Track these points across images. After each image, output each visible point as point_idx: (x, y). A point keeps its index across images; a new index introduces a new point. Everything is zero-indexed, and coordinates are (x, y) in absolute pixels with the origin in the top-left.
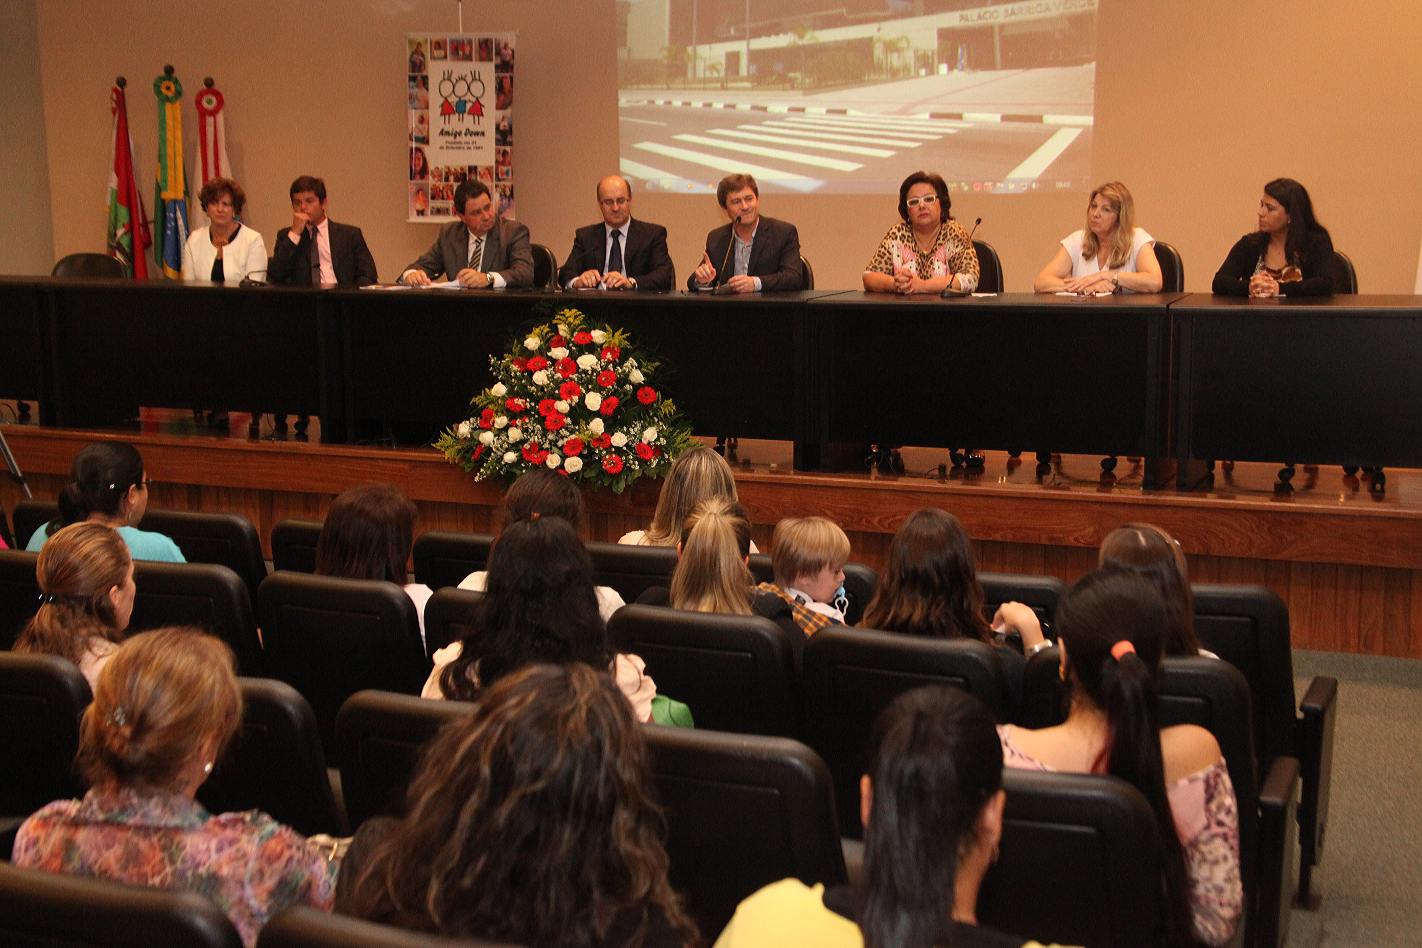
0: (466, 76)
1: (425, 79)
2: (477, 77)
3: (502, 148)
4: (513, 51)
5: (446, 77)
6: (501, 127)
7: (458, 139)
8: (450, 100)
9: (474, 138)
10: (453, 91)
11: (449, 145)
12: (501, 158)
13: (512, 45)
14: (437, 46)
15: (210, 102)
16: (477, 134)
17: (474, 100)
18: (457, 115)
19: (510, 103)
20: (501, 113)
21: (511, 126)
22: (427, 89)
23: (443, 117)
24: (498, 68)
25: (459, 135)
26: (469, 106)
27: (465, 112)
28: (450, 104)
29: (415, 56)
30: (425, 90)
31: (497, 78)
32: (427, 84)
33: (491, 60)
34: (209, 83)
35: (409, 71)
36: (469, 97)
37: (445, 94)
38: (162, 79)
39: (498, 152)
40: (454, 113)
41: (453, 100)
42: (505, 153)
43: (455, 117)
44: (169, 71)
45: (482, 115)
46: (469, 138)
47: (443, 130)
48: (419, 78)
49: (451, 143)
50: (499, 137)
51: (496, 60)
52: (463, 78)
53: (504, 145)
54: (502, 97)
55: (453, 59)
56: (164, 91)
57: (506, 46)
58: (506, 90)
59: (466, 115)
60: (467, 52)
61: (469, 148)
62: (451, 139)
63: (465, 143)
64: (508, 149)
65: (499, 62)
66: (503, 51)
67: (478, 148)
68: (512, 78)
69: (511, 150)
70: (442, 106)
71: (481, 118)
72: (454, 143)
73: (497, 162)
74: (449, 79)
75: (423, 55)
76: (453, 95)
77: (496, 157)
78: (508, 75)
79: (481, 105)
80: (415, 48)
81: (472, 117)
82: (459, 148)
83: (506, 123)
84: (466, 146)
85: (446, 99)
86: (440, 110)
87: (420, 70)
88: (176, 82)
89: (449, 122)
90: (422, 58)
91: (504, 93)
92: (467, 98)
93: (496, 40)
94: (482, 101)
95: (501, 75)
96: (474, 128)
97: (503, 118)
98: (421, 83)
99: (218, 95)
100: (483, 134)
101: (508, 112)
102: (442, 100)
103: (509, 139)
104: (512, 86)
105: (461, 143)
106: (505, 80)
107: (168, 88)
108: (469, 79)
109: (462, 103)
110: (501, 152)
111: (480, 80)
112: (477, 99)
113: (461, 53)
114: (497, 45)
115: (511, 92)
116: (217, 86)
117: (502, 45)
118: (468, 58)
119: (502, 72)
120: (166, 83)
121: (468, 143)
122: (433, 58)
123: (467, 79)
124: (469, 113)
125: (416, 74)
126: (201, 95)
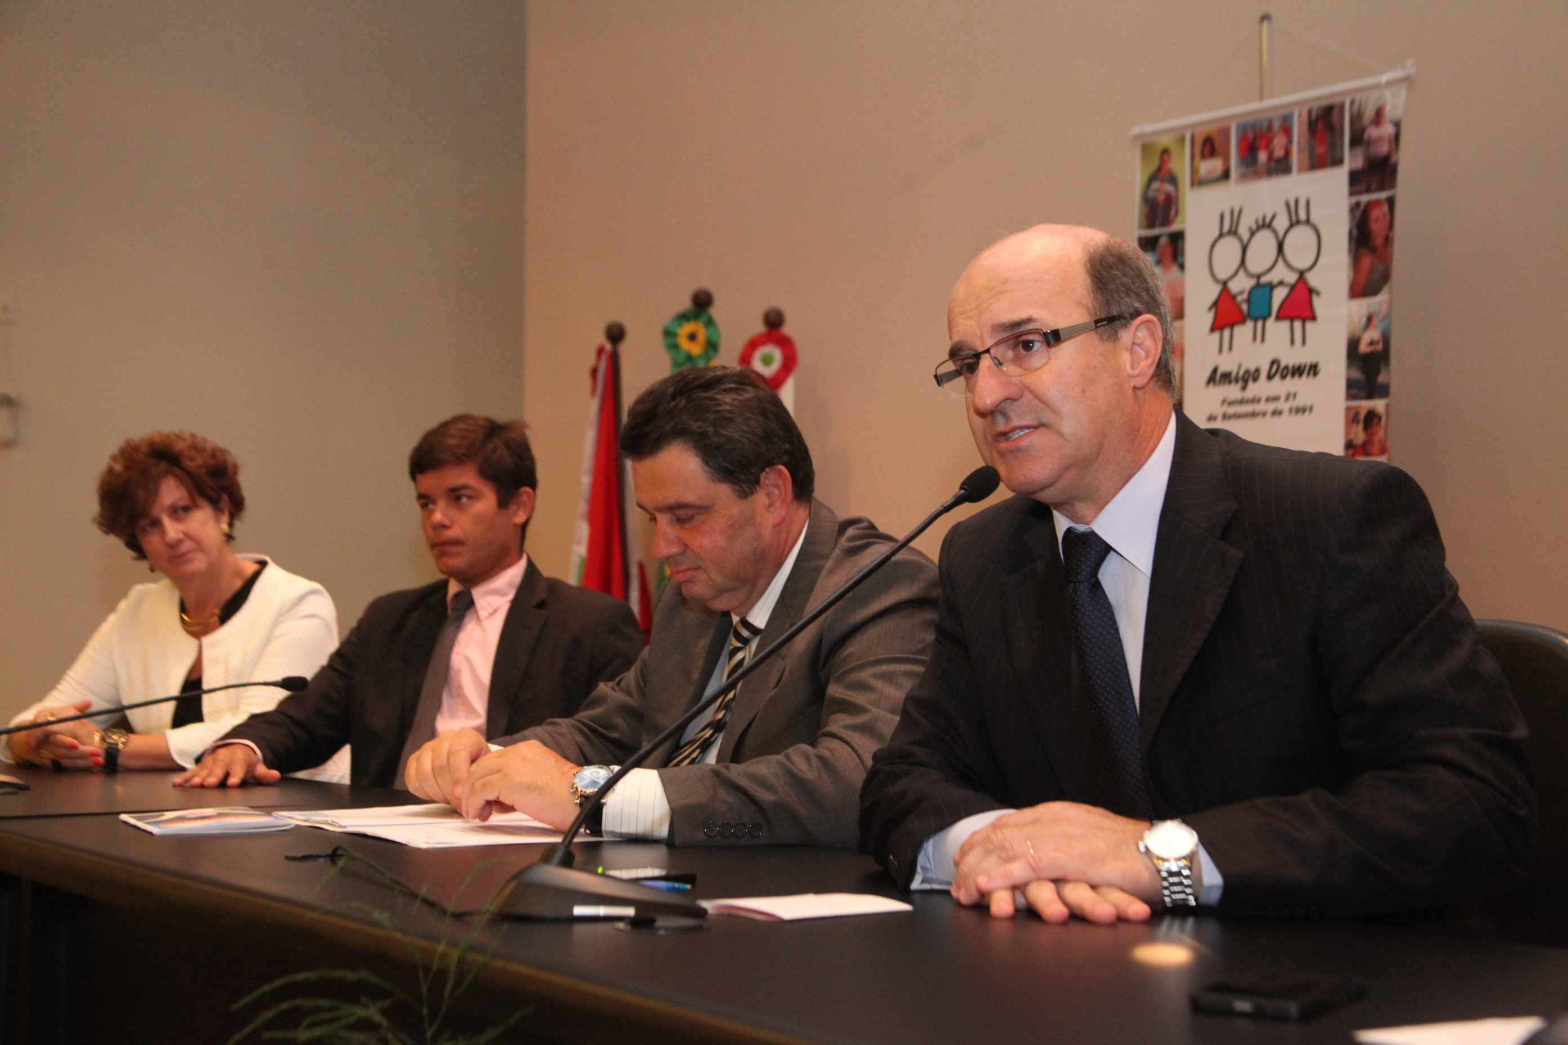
0: (1273, 217)
1: (1177, 239)
2: (1302, 216)
3: (1365, 405)
4: (1397, 125)
5: (1226, 228)
6: (1363, 348)
7: (1254, 389)
8: (1234, 287)
9: (1291, 384)
10: (1243, 262)
11: (1231, 410)
12: (1359, 435)
13: (1395, 105)
14: (1207, 149)
15: (767, 361)
16: (1298, 371)
17: (1292, 278)
18: (1249, 325)
19: (1385, 278)
20: (1363, 306)
21: (1386, 339)
22: (1182, 267)
23: (1216, 335)
24: (1357, 181)
25: (1255, 379)
26: (1279, 295)
27: (1269, 315)
28: (1233, 297)
29: (1156, 185)
30: (1175, 270)
31: (1354, 208)
32: (1182, 253)
33: (1338, 162)
34: (774, 321)
35: (1140, 227)
36: (1282, 274)
37: (1223, 274)
38: (684, 317)
39: (1352, 418)
40: (1243, 321)
41: (1240, 285)
42: (1371, 419)
43: (1243, 332)
44: (702, 302)
45: (1313, 318)
46: (1279, 386)
47: (1215, 370)
48: (1163, 241)
49: (1232, 403)
50: (1357, 374)
51: (1351, 160)
52: (1265, 225)
53: (1370, 396)
54: (1366, 262)
55: (1244, 177)
56: (685, 345)
57: (1378, 117)
58: (1379, 241)
59: (1271, 323)
60: (1279, 153)
61: (1277, 413)
62: (1233, 391)
63: (1268, 400)
64: (1379, 405)
65: (1359, 164)
66: (1373, 132)
67: (1301, 410)
68: (1391, 202)
69: (1387, 407)
70: (1216, 304)
71: (1309, 325)
72: (1242, 402)
73: (1349, 445)
74: (1233, 232)
75: (1173, 180)
76: (1241, 273)
77: (1347, 433)
78: (1383, 195)
79: (1311, 291)
80: (1155, 164)
81: (1285, 325)
82: (1254, 415)
83: (1373, 334)
84: (1271, 407)
85: (1225, 284)
86: (1209, 318)
87: (1166, 222)
88: (710, 323)
89: (1230, 348)
90: (1168, 188)
91: (1373, 250)
92: (1273, 277)
93: (1352, 103)
94: (1313, 279)
95: (1365, 198)
96: (1291, 358)
97: (1370, 319)
98: (1169, 251)
99: (786, 344)
100: (1314, 369)
101: (1379, 301)
102: (1215, 290)
103: (1382, 378)
104: (1391, 226)
105: (1259, 401)
106: (1375, 213)
107: (692, 337)
108: (1281, 223)
109: (1263, 289)
110: (1362, 416)
111: (1308, 222)
112: (1302, 274)
113: (1263, 156)
114: (1356, 118)
115: (1388, 241)
116: (788, 329)
117: (1369, 113)
118: (1281, 167)
119: (1368, 190)
120: (688, 328)
121: (1276, 399)
122: (1197, 182)
123: (1276, 224)
124: (1279, 318)
125: (1155, 232)
126: (753, 345)
